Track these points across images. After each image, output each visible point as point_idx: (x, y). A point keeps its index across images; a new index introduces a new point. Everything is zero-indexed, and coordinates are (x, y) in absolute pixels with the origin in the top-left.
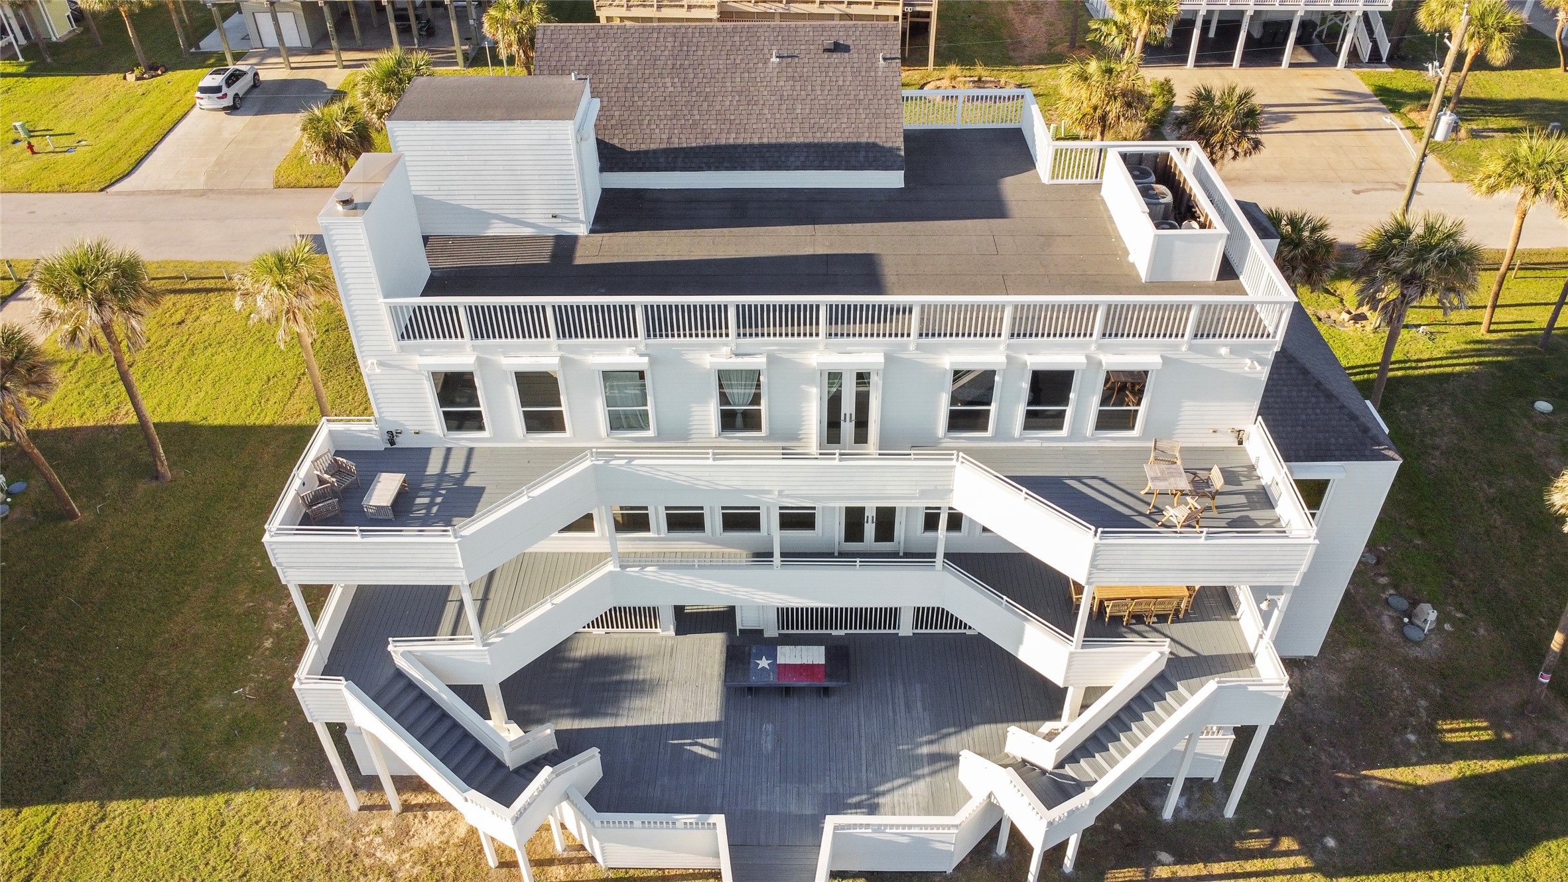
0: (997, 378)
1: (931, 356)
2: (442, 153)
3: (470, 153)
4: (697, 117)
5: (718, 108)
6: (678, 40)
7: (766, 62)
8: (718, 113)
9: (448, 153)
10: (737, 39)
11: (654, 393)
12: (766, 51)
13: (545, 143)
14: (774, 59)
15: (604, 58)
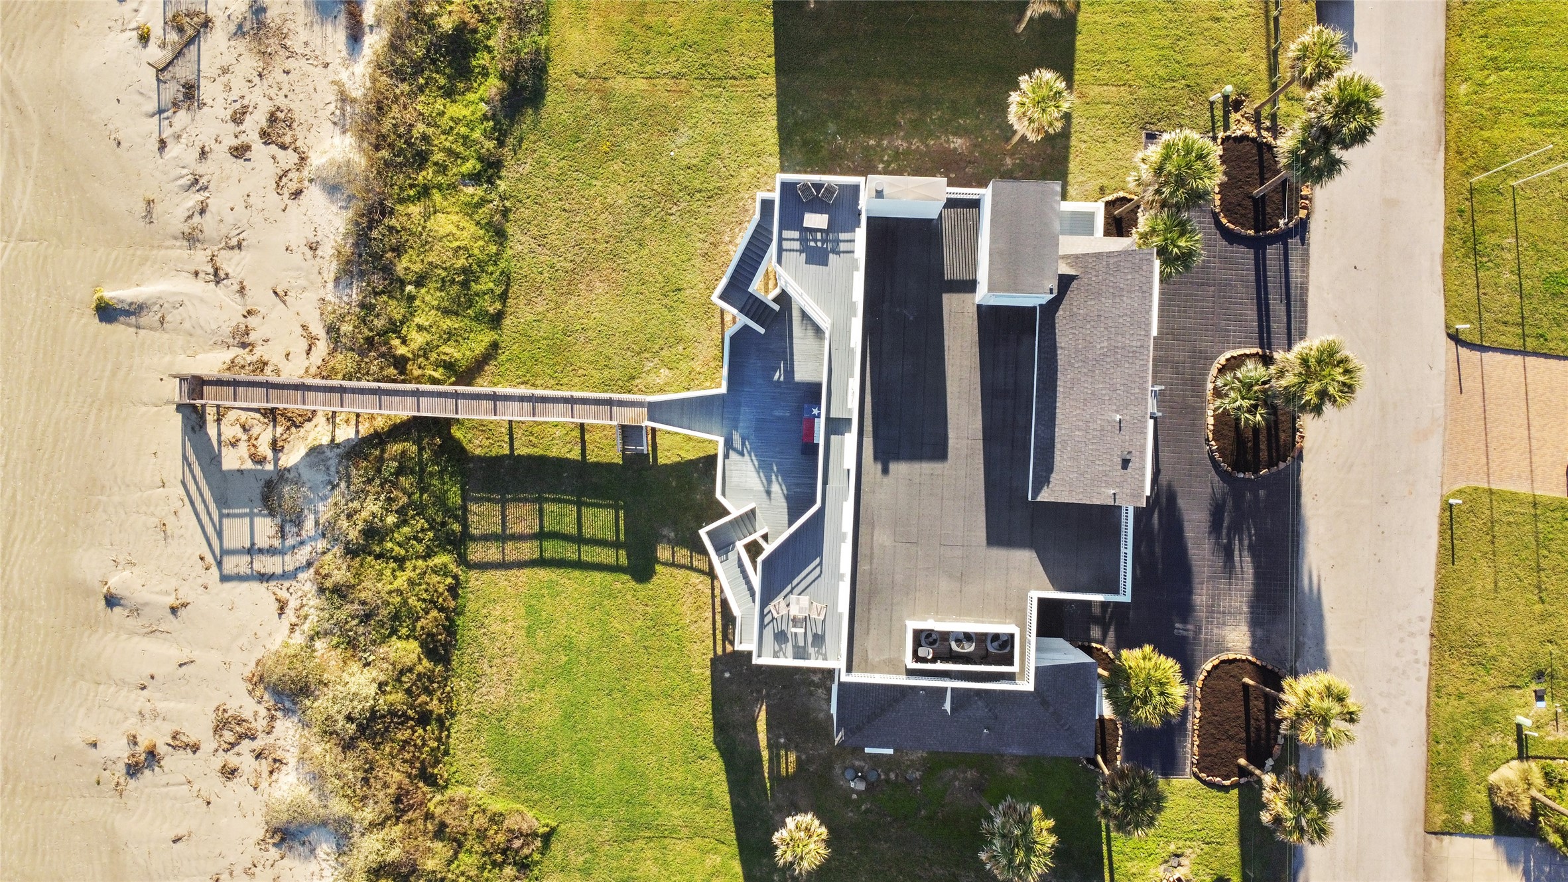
4: (1076, 365)
5: (1083, 379)
6: (1138, 350)
7: (1117, 411)
8: (1079, 379)
10: (1137, 391)
12: (1125, 411)
14: (1118, 417)
15: (1125, 299)
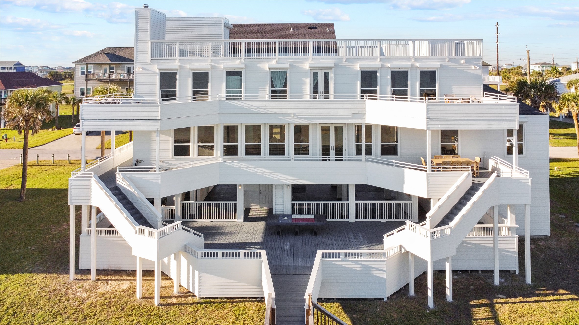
0: (378, 74)
1: (352, 64)
2: (177, 29)
3: (187, 28)
7: (289, 31)
9: (179, 29)
11: (245, 82)
13: (213, 25)
14: (292, 30)
